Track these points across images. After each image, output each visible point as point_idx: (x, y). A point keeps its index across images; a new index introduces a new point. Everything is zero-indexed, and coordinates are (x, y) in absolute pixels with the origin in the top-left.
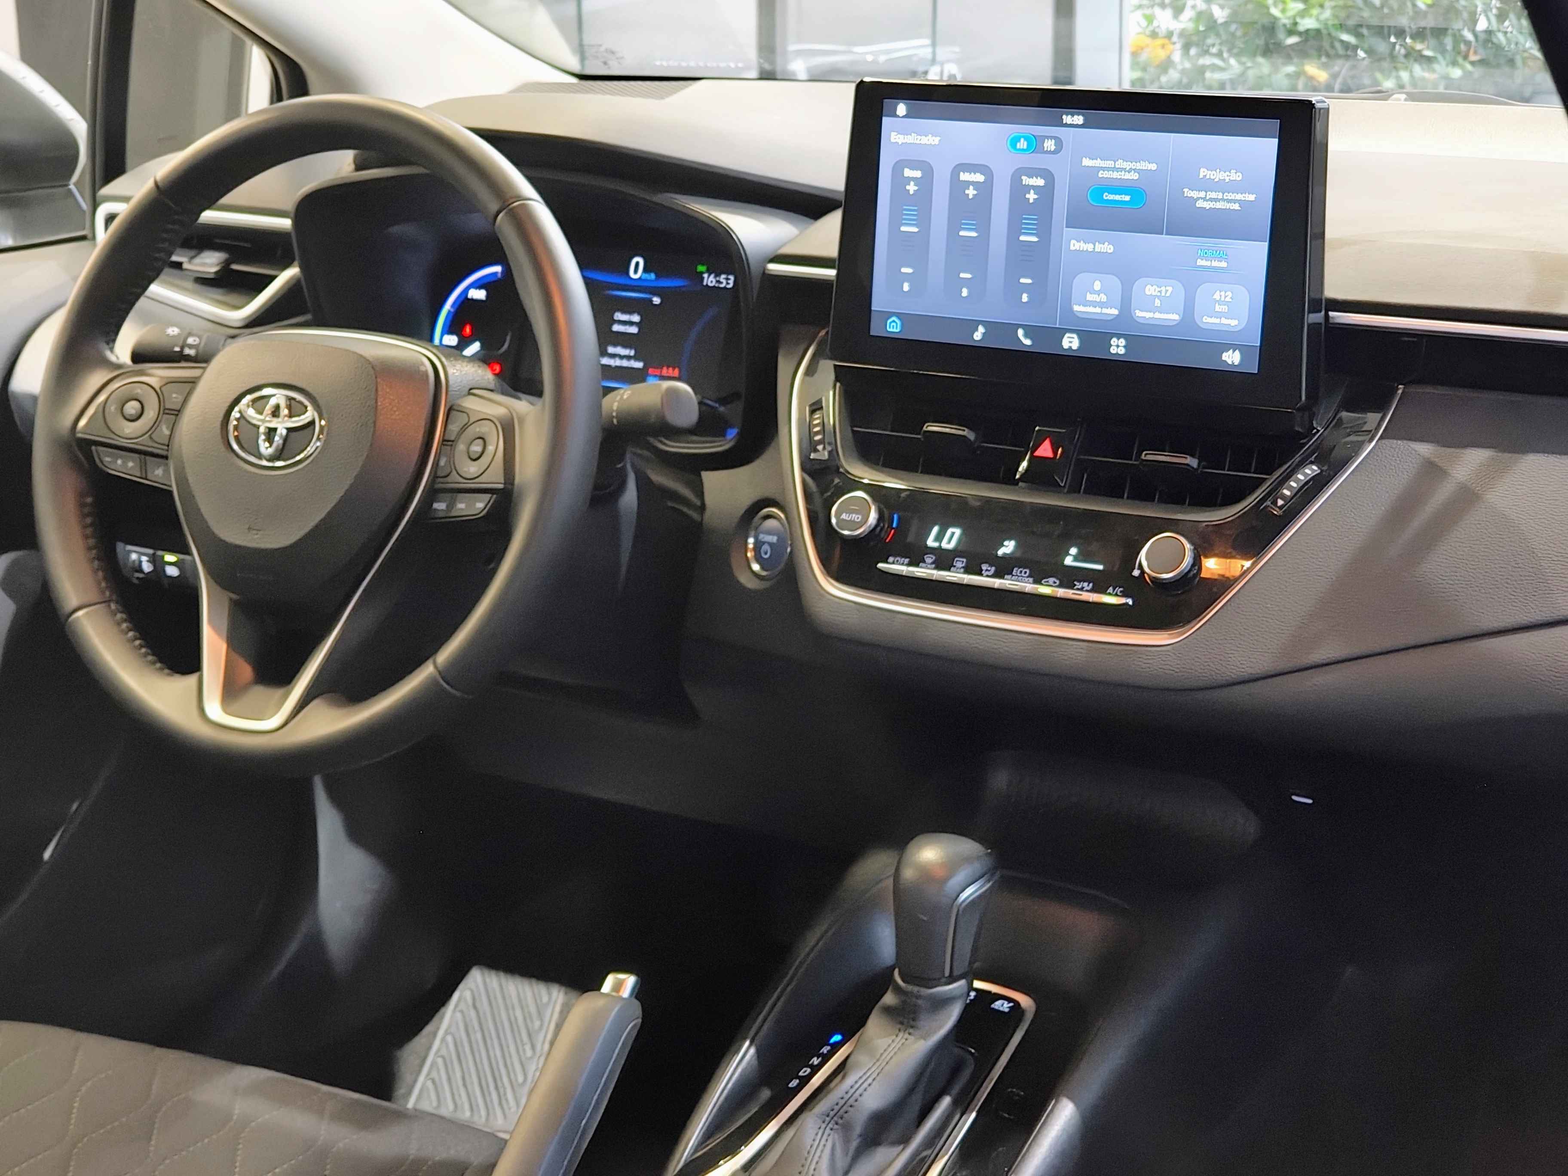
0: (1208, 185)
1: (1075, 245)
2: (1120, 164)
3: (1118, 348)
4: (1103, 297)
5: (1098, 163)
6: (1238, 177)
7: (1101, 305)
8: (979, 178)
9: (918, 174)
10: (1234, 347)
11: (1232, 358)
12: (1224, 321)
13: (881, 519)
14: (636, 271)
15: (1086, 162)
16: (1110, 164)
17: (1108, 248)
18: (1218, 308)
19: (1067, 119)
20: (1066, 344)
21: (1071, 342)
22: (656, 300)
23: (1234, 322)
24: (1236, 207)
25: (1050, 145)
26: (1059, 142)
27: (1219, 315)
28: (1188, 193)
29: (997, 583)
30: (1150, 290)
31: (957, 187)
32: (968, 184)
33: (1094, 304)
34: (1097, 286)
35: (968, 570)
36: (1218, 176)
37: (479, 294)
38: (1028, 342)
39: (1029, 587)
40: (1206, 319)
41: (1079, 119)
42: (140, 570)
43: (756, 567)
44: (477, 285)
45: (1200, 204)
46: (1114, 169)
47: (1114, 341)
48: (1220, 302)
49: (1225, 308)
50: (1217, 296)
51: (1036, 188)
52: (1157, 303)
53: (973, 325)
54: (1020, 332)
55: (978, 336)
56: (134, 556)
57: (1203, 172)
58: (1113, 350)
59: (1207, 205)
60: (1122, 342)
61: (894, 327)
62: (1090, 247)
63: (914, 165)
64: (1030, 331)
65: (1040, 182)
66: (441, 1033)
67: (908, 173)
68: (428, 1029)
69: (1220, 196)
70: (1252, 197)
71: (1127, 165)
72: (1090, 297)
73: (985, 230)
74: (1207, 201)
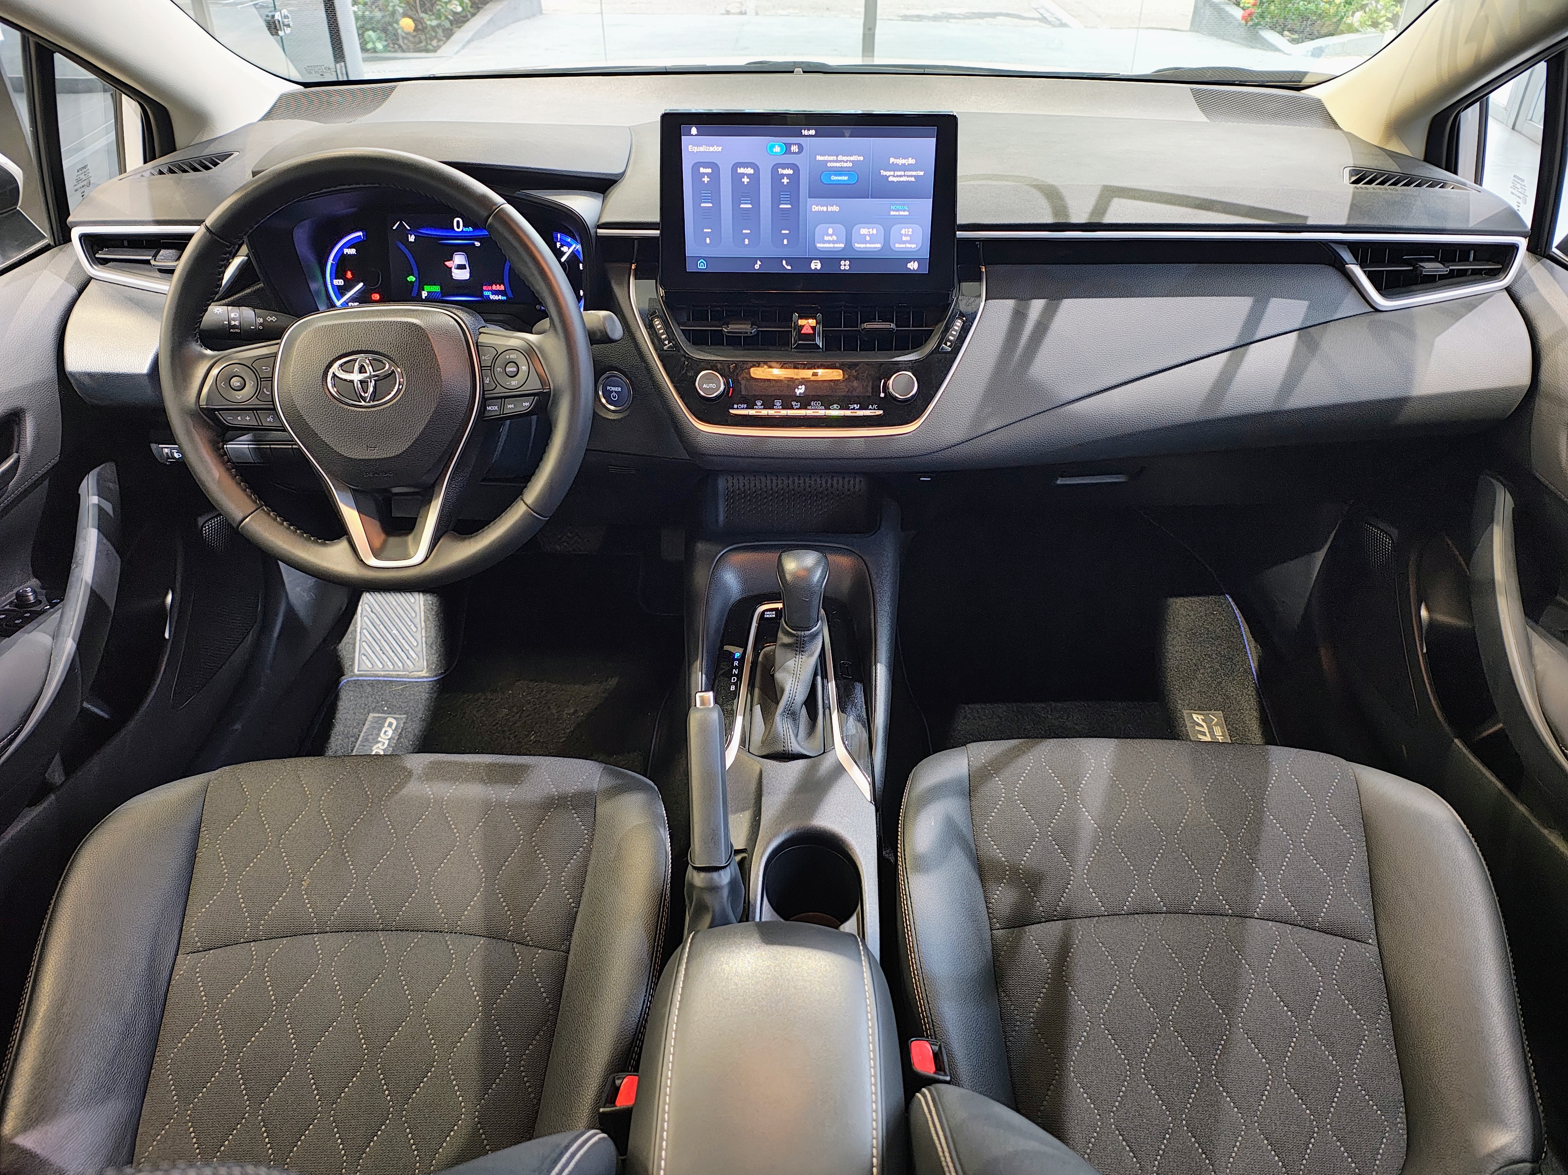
0: (895, 168)
1: (815, 208)
2: (840, 158)
3: (845, 266)
4: (835, 238)
5: (826, 158)
6: (911, 161)
7: (834, 242)
8: (750, 171)
9: (709, 171)
10: (914, 260)
11: (913, 266)
12: (908, 245)
13: (727, 384)
14: (458, 227)
15: (819, 158)
16: (834, 158)
17: (835, 209)
18: (904, 239)
19: (805, 132)
20: (813, 266)
21: (816, 265)
22: (478, 244)
23: (914, 246)
24: (913, 179)
25: (795, 149)
26: (801, 147)
27: (905, 242)
28: (883, 173)
29: (802, 412)
30: (864, 231)
31: (736, 178)
32: (743, 175)
33: (829, 242)
34: (830, 231)
35: (784, 408)
36: (901, 161)
37: (351, 251)
38: (789, 268)
39: (823, 412)
40: (897, 245)
41: (812, 132)
42: (174, 458)
44: (349, 245)
45: (891, 179)
46: (837, 161)
47: (842, 263)
48: (906, 235)
49: (908, 238)
50: (903, 232)
51: (788, 176)
52: (868, 238)
53: (755, 260)
54: (784, 262)
55: (757, 267)
57: (892, 160)
58: (842, 268)
59: (895, 179)
60: (847, 263)
61: (702, 266)
62: (825, 209)
63: (706, 165)
64: (789, 261)
65: (791, 172)
66: (358, 630)
67: (702, 170)
69: (902, 173)
70: (922, 173)
71: (845, 158)
72: (826, 238)
73: (756, 203)
74: (894, 177)
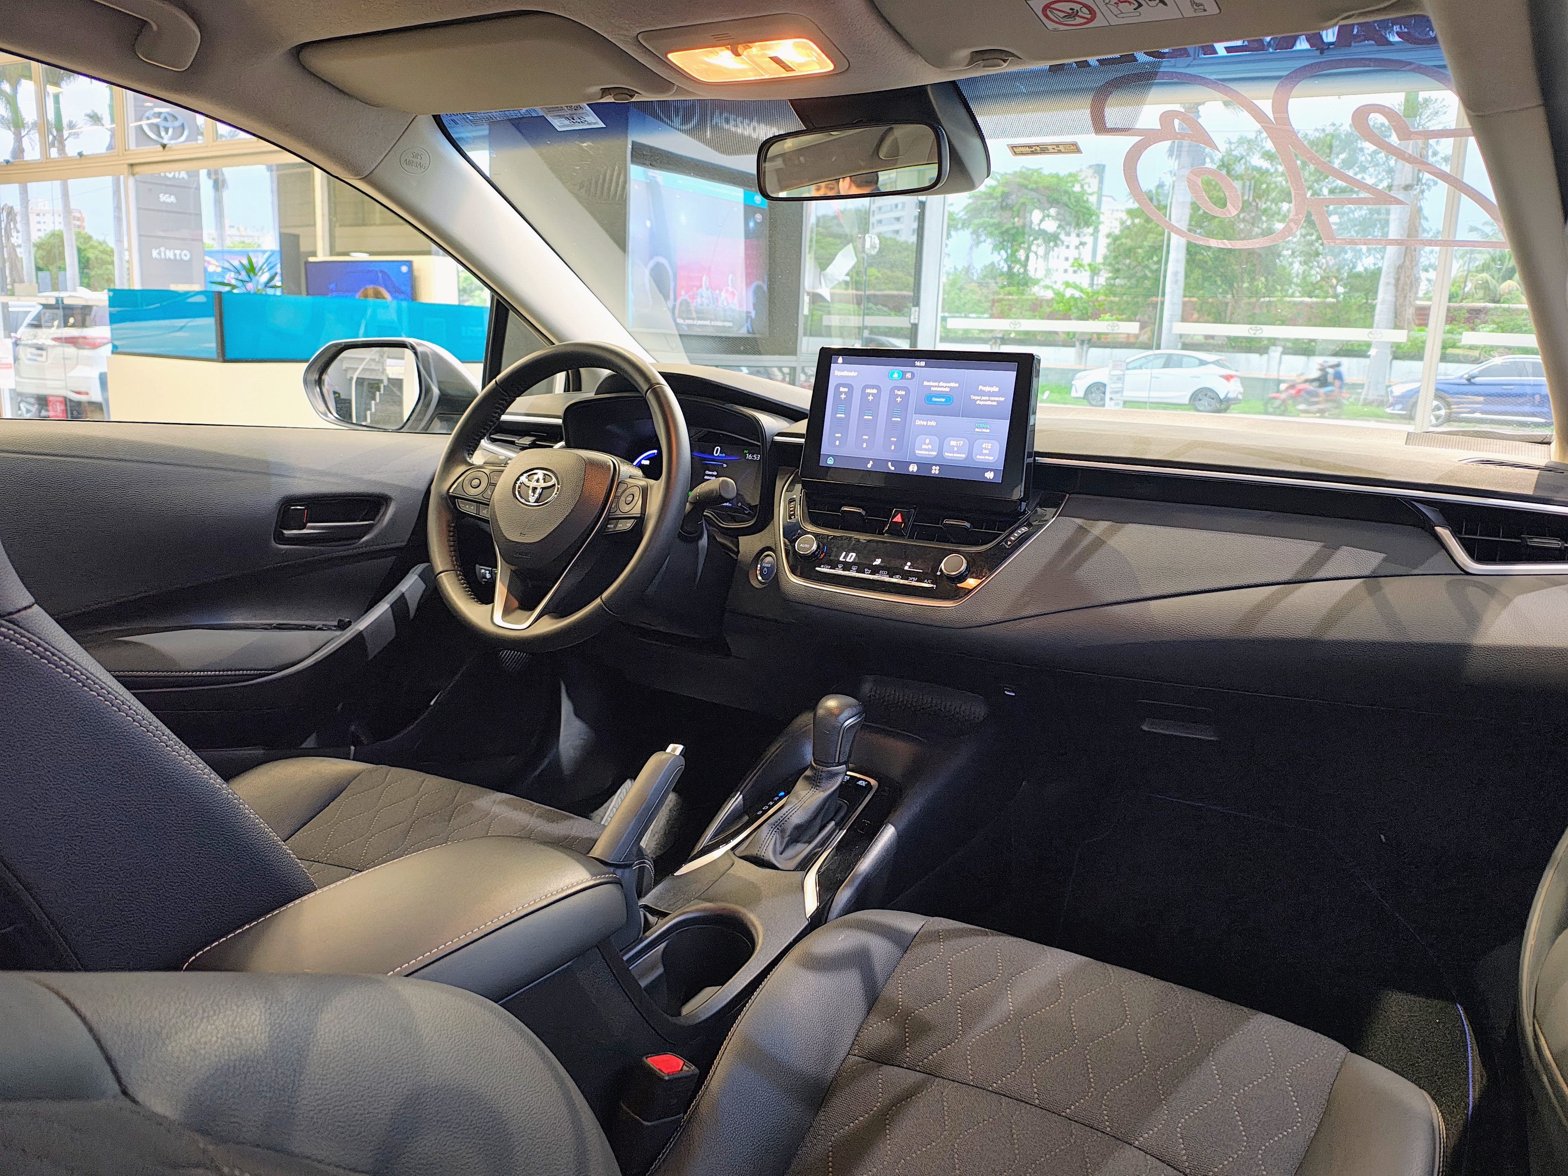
0: (983, 394)
1: (918, 422)
2: (941, 384)
3: (935, 471)
4: (930, 447)
5: (931, 384)
6: (997, 389)
7: (929, 450)
8: (875, 391)
9: (846, 390)
10: (991, 470)
11: (990, 475)
12: (987, 457)
13: (818, 547)
14: (716, 453)
15: (926, 383)
16: (937, 384)
17: (933, 423)
18: (984, 451)
19: (917, 363)
20: (911, 469)
21: (913, 468)
22: (725, 465)
23: (991, 458)
24: (995, 403)
25: (909, 375)
26: (913, 375)
27: (985, 455)
28: (973, 397)
29: (872, 577)
30: (953, 443)
31: (864, 395)
32: (869, 394)
33: (925, 450)
34: (927, 441)
35: (857, 571)
36: (987, 389)
37: (647, 462)
38: (893, 468)
39: (887, 579)
40: (978, 457)
41: (923, 364)
42: (485, 578)
43: (760, 578)
45: (978, 402)
46: (938, 386)
47: (934, 467)
48: (986, 449)
49: (987, 452)
50: (984, 446)
51: (901, 396)
52: (956, 449)
53: (868, 460)
54: (890, 464)
55: (869, 466)
56: (483, 571)
57: (980, 387)
58: (933, 472)
59: (981, 403)
60: (938, 468)
61: (830, 462)
62: (925, 423)
63: (844, 386)
64: (894, 463)
65: (904, 393)
66: (611, 807)
67: (842, 389)
68: (606, 805)
69: (987, 398)
70: (1003, 399)
71: (945, 385)
72: (924, 447)
73: (875, 417)
74: (981, 401)
